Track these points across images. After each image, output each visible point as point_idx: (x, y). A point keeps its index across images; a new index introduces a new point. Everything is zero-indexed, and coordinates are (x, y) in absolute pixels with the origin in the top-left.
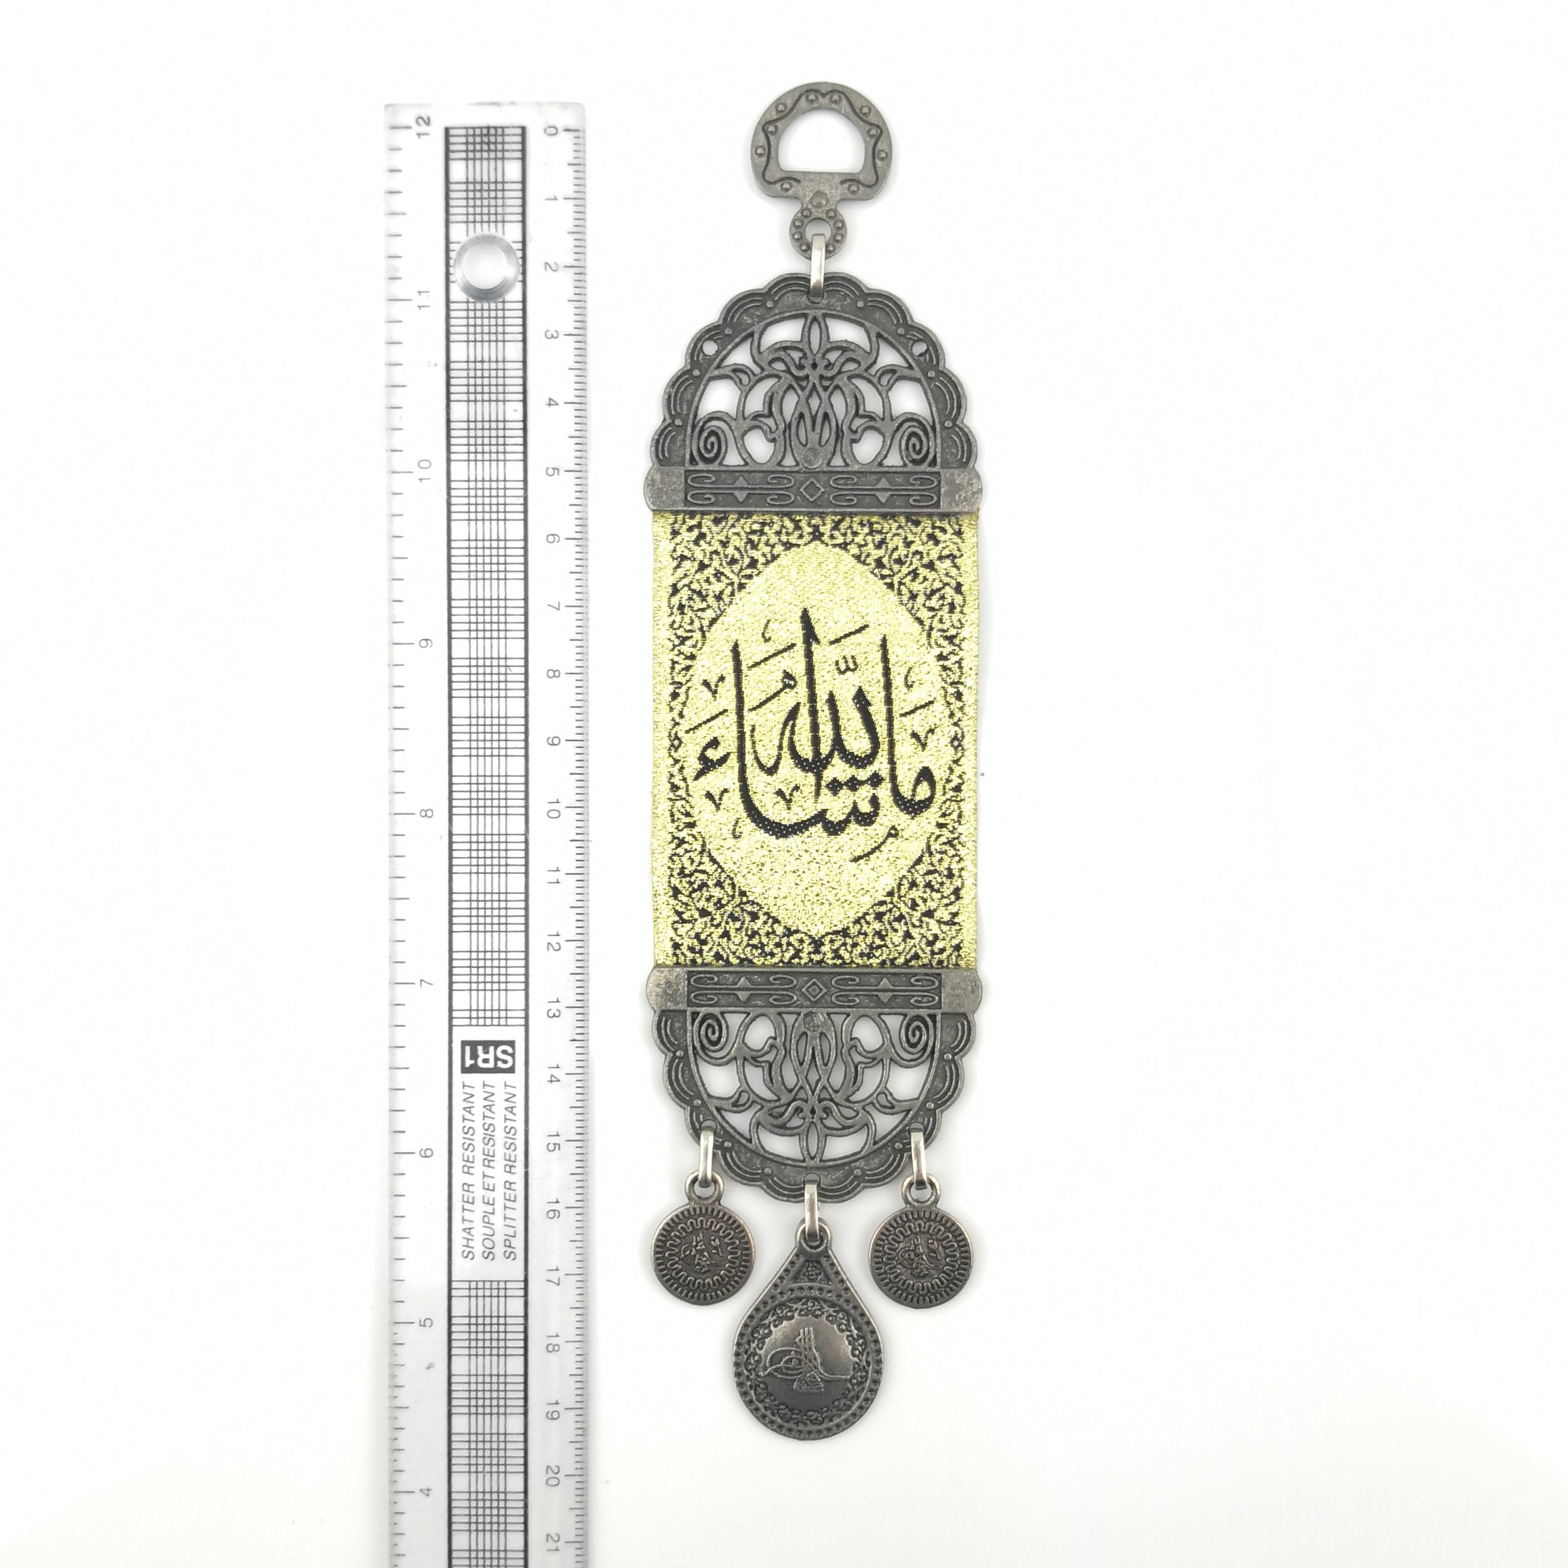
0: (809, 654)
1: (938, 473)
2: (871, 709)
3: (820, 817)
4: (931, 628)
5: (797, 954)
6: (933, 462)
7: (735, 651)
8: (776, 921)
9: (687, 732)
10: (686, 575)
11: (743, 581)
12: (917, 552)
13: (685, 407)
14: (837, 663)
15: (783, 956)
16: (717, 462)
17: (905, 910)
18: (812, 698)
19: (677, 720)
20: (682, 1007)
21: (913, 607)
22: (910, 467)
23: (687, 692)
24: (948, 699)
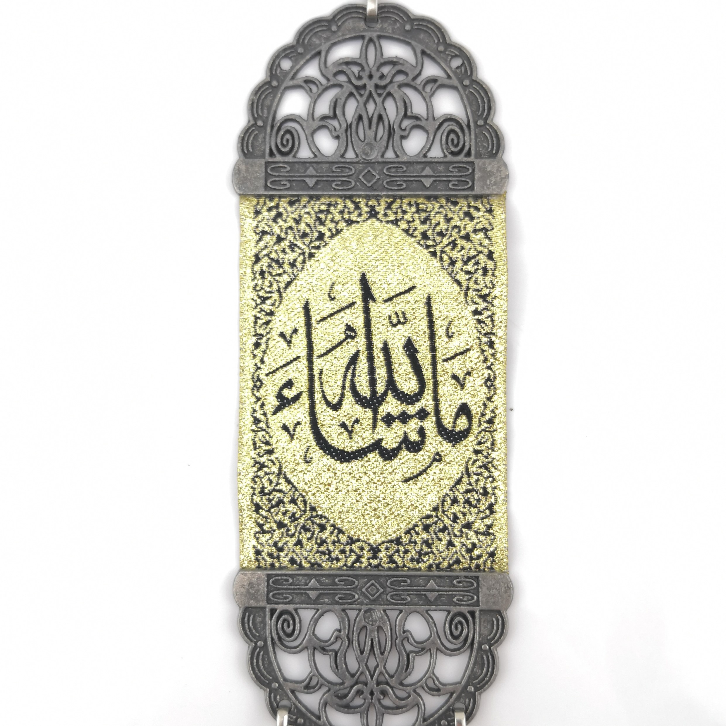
0: (367, 311)
1: (472, 163)
2: (419, 356)
3: (377, 446)
4: (468, 289)
5: (358, 559)
6: (469, 154)
7: (306, 308)
8: (340, 531)
9: (267, 375)
10: (266, 247)
11: (313, 251)
12: (455, 227)
13: (265, 111)
14: (390, 317)
15: (346, 561)
16: (291, 155)
17: (448, 522)
18: (370, 346)
19: (259, 365)
20: (262, 604)
21: (453, 271)
22: (450, 158)
23: (267, 343)
24: (482, 347)
